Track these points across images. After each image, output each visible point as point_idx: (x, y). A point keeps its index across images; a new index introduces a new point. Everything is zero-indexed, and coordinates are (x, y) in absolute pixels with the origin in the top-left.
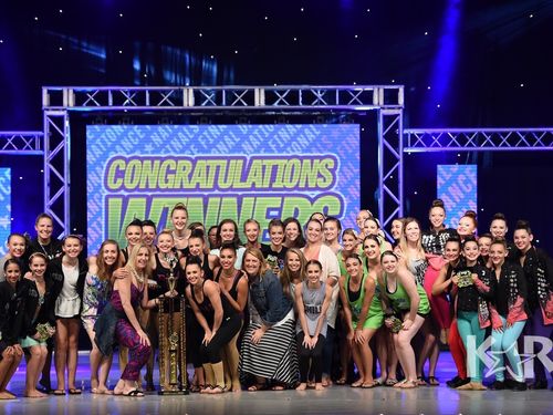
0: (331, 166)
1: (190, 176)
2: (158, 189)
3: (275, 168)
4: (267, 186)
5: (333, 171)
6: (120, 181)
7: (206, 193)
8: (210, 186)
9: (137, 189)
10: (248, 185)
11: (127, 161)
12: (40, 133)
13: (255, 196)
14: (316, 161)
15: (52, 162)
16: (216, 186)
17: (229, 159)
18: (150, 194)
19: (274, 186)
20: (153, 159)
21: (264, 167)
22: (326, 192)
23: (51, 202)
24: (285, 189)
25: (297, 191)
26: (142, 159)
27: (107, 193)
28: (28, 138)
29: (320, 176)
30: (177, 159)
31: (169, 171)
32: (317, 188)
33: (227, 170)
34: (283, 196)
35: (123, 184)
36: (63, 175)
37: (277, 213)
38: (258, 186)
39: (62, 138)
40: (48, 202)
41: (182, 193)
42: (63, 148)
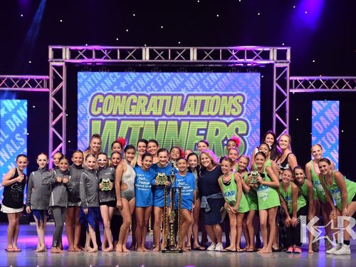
0: (241, 101)
1: (146, 107)
2: (125, 115)
3: (203, 102)
4: (197, 113)
5: (242, 104)
6: (99, 109)
7: (157, 118)
8: (160, 113)
9: (111, 115)
10: (185, 113)
11: (105, 96)
12: (47, 77)
13: (190, 120)
14: (231, 98)
15: (54, 96)
16: (163, 114)
17: (172, 95)
18: (119, 118)
19: (203, 113)
20: (121, 95)
21: (196, 101)
22: (237, 118)
23: (54, 123)
24: (209, 116)
25: (218, 118)
26: (114, 95)
28: (39, 80)
29: (233, 107)
30: (137, 95)
31: (132, 103)
32: (231, 116)
33: (171, 103)
34: (208, 121)
35: (102, 111)
36: (62, 105)
37: (203, 132)
38: (192, 114)
39: (62, 80)
40: (52, 123)
41: (141, 118)
42: (62, 87)
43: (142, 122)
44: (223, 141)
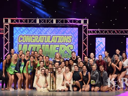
0: (71, 38)
1: (38, 40)
2: (30, 42)
3: (58, 38)
4: (56, 42)
6: (21, 40)
7: (42, 44)
8: (43, 42)
9: (25, 42)
10: (51, 42)
11: (23, 36)
12: (3, 29)
13: (53, 44)
14: (68, 36)
15: (5, 36)
17: (47, 36)
18: (28, 43)
19: (58, 42)
20: (29, 35)
21: (55, 38)
22: (70, 44)
23: (5, 45)
24: (60, 43)
25: (63, 43)
26: (27, 35)
27: (18, 43)
29: (68, 40)
30: (35, 35)
31: (33, 38)
32: (68, 43)
33: (47, 39)
34: (60, 45)
35: (22, 41)
36: (8, 39)
37: (58, 49)
38: (54, 42)
39: (8, 30)
40: (4, 45)
41: (36, 43)
42: (8, 33)
43: (36, 45)
44: (65, 52)
